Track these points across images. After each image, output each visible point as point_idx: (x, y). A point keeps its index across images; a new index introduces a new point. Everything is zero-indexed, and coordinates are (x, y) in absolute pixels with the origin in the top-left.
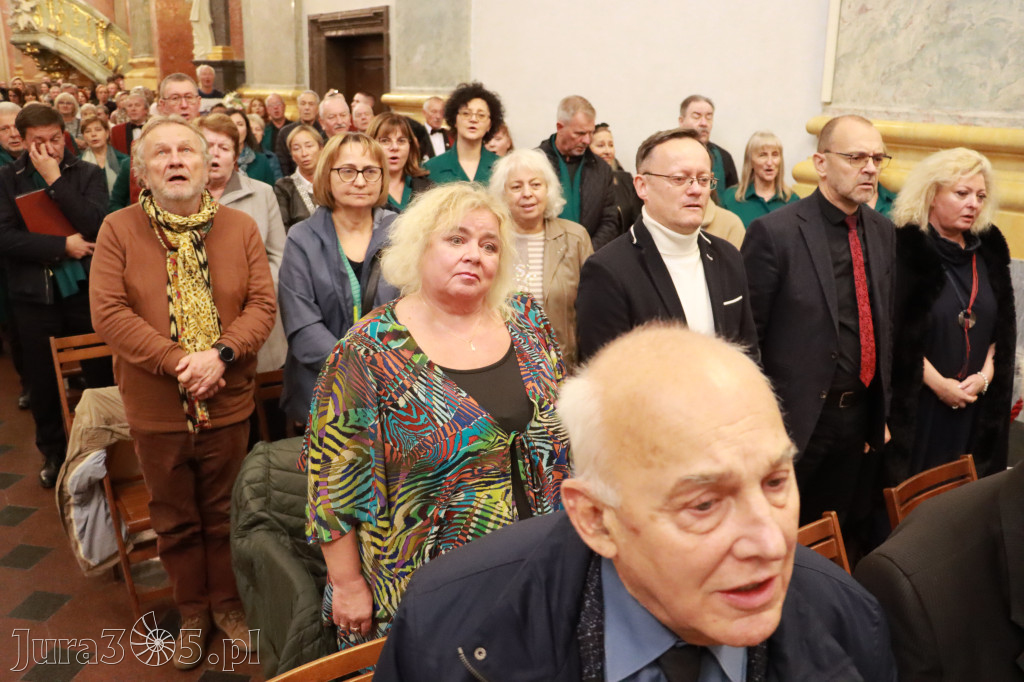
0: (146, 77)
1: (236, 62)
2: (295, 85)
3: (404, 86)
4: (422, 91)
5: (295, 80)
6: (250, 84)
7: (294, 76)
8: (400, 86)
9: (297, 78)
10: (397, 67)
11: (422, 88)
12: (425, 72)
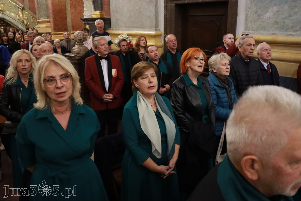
0: (47, 27)
1: (106, 18)
2: (155, 29)
3: (253, 30)
4: (273, 34)
5: (155, 26)
6: (115, 29)
7: (154, 24)
8: (248, 30)
9: (156, 25)
10: (246, 20)
11: (273, 32)
12: (276, 23)
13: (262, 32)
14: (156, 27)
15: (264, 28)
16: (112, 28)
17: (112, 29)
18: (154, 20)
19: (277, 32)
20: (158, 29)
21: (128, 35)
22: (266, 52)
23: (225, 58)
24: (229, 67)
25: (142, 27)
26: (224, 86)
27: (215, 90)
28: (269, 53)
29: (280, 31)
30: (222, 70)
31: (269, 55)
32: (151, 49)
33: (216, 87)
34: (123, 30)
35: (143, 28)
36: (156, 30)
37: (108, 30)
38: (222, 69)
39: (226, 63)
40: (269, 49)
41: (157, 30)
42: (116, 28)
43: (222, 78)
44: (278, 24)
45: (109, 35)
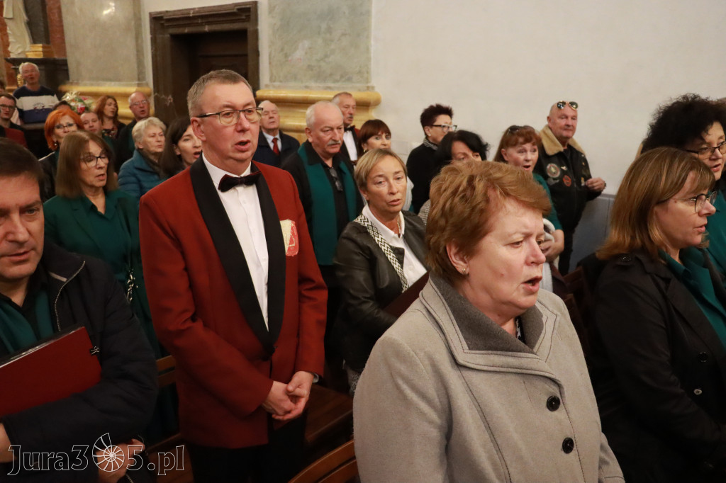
1: (58, 60)
2: (137, 82)
3: (281, 81)
4: (307, 87)
5: (136, 76)
6: (75, 82)
7: (135, 73)
8: (274, 81)
9: (138, 75)
10: (270, 63)
11: (307, 84)
12: (310, 67)
13: (292, 84)
14: (139, 79)
15: (295, 78)
16: (71, 81)
17: (72, 84)
18: (135, 66)
19: (313, 84)
20: (144, 82)
21: (82, 94)
22: (267, 117)
23: (155, 125)
24: (163, 139)
25: (117, 79)
26: (153, 169)
27: (134, 175)
28: (271, 118)
29: (316, 81)
30: (149, 145)
31: (272, 120)
32: (84, 117)
33: (136, 172)
34: (85, 85)
35: (120, 80)
36: (139, 85)
37: (65, 84)
38: (150, 142)
39: (155, 134)
40: (272, 111)
41: (142, 84)
42: (78, 80)
43: (152, 158)
44: (312, 70)
45: (53, 95)
